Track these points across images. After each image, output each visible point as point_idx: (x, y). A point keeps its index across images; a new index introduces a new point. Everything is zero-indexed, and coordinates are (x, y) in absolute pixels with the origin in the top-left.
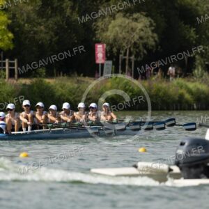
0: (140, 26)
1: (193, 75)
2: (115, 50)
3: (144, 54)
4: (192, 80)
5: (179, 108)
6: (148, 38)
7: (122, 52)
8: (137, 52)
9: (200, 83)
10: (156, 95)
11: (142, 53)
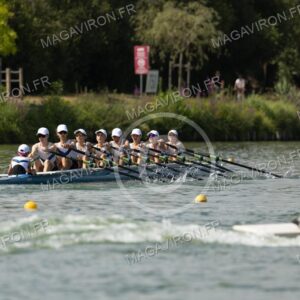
0: (198, 20)
1: (274, 91)
2: (162, 55)
3: (205, 61)
4: (273, 97)
5: (254, 137)
6: (209, 37)
7: (173, 57)
8: (194, 58)
9: (286, 102)
10: (222, 119)
11: (201, 60)
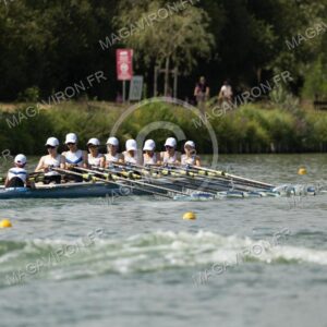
1: (269, 99)
2: (147, 59)
3: (193, 66)
4: (268, 106)
5: (247, 149)
6: (199, 40)
7: (159, 62)
8: (181, 62)
9: (281, 111)
11: (189, 65)
